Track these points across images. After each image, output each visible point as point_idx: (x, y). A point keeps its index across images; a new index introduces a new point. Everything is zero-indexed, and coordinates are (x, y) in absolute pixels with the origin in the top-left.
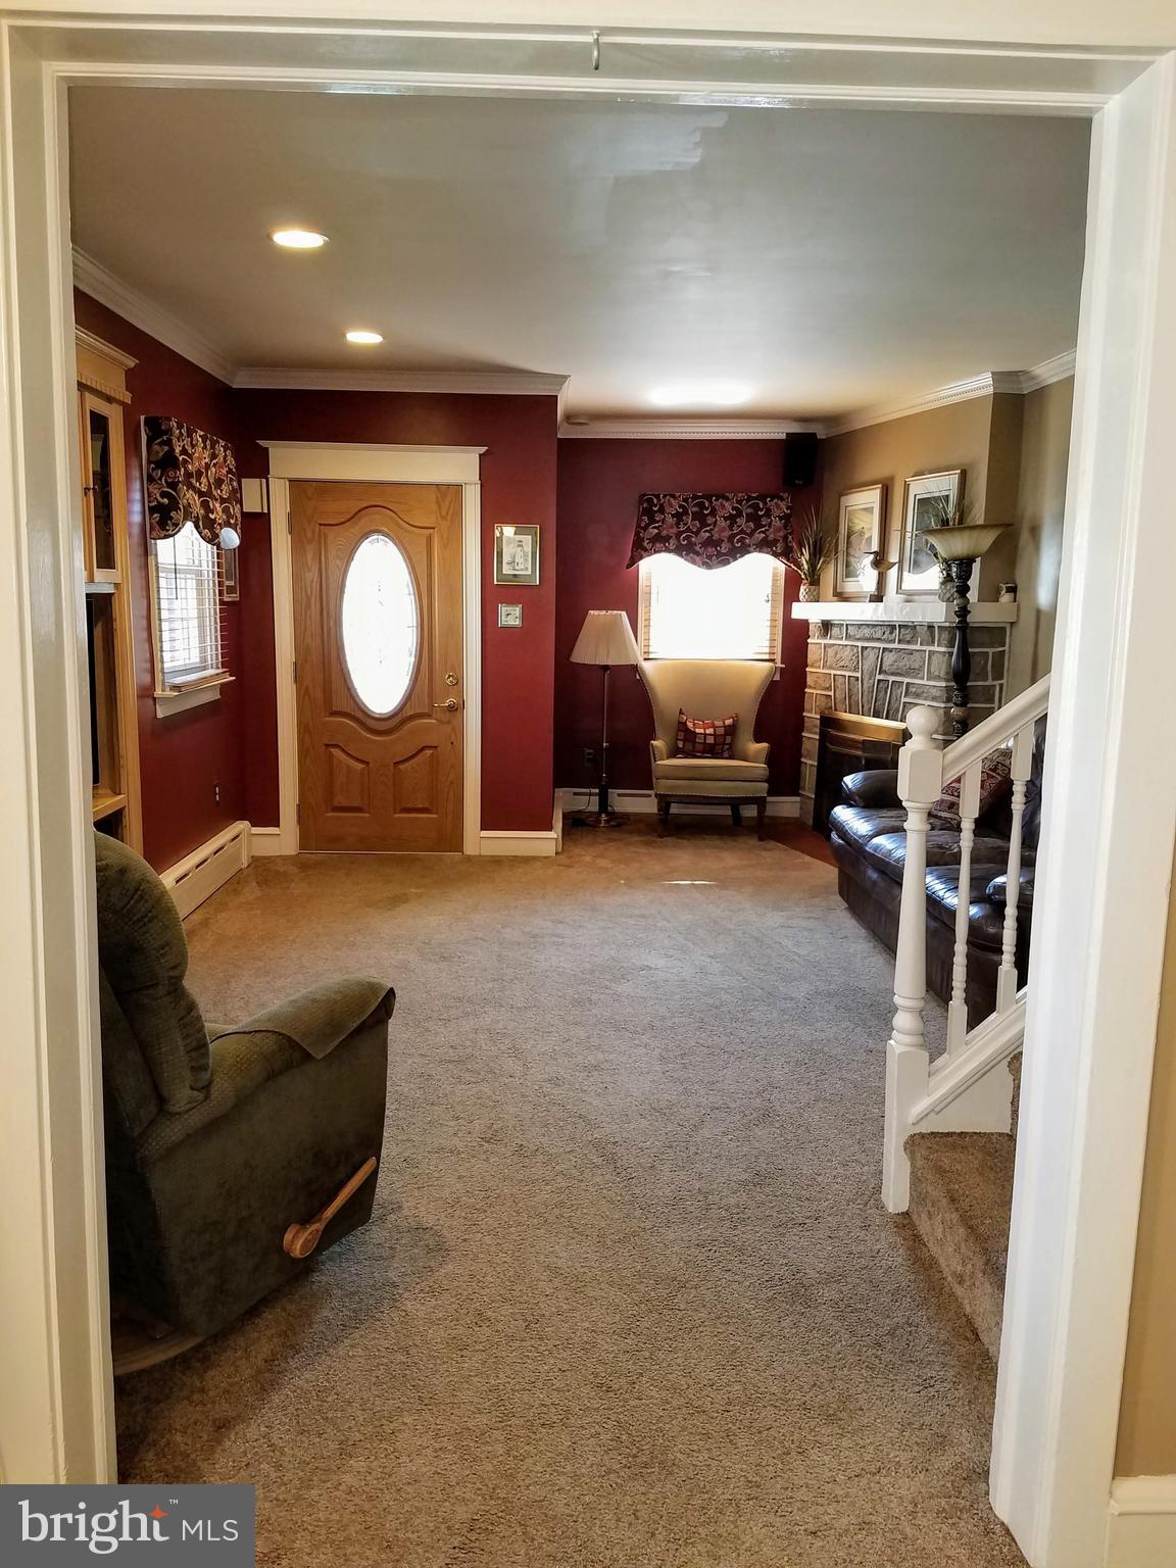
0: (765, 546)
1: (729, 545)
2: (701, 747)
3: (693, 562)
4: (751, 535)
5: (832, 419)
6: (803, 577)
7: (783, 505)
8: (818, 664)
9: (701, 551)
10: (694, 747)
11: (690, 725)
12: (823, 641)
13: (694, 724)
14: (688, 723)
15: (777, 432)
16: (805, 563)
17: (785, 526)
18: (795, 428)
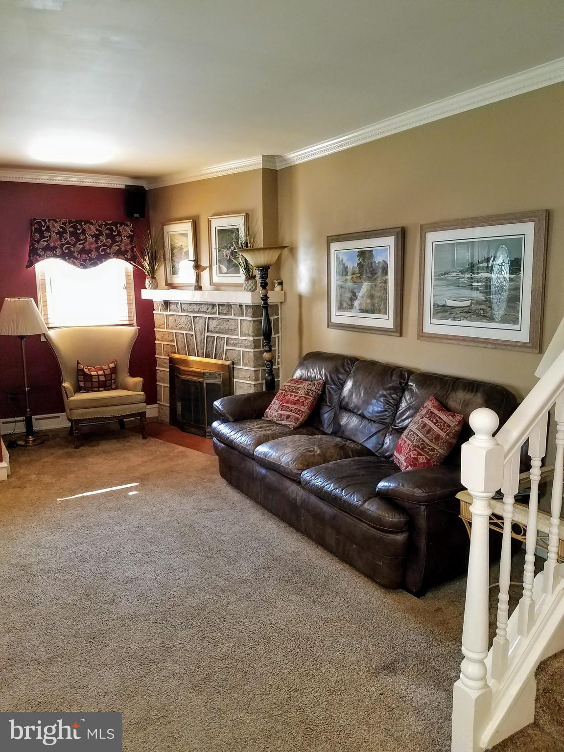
0: (120, 254)
1: (97, 253)
2: (96, 385)
3: (74, 264)
4: (110, 247)
5: (152, 178)
6: (146, 273)
7: (128, 229)
8: (162, 326)
9: (79, 256)
10: (92, 385)
11: (86, 370)
12: (165, 313)
13: (89, 370)
14: (84, 369)
15: (119, 184)
16: (147, 265)
17: (131, 242)
18: (130, 182)
